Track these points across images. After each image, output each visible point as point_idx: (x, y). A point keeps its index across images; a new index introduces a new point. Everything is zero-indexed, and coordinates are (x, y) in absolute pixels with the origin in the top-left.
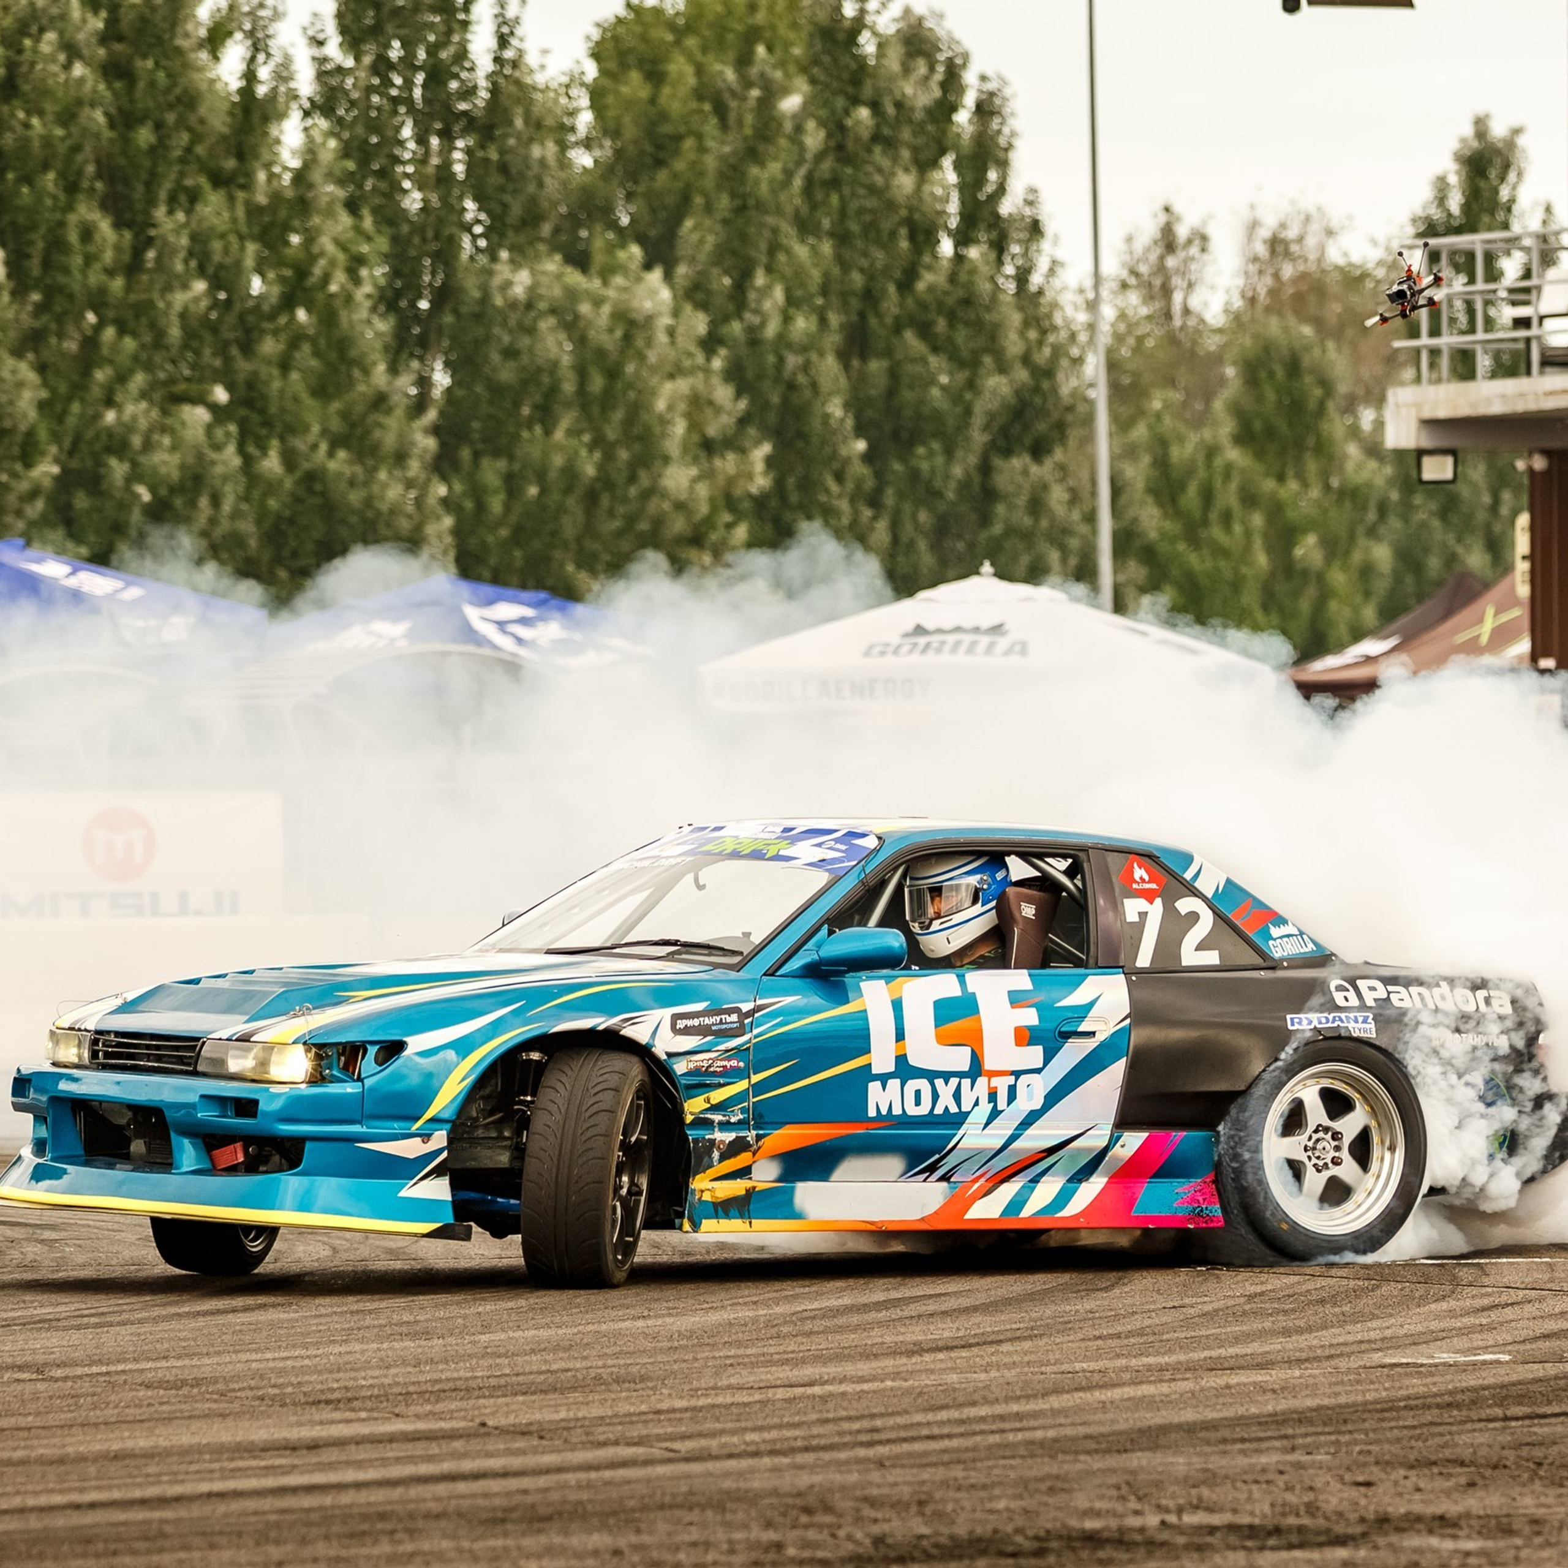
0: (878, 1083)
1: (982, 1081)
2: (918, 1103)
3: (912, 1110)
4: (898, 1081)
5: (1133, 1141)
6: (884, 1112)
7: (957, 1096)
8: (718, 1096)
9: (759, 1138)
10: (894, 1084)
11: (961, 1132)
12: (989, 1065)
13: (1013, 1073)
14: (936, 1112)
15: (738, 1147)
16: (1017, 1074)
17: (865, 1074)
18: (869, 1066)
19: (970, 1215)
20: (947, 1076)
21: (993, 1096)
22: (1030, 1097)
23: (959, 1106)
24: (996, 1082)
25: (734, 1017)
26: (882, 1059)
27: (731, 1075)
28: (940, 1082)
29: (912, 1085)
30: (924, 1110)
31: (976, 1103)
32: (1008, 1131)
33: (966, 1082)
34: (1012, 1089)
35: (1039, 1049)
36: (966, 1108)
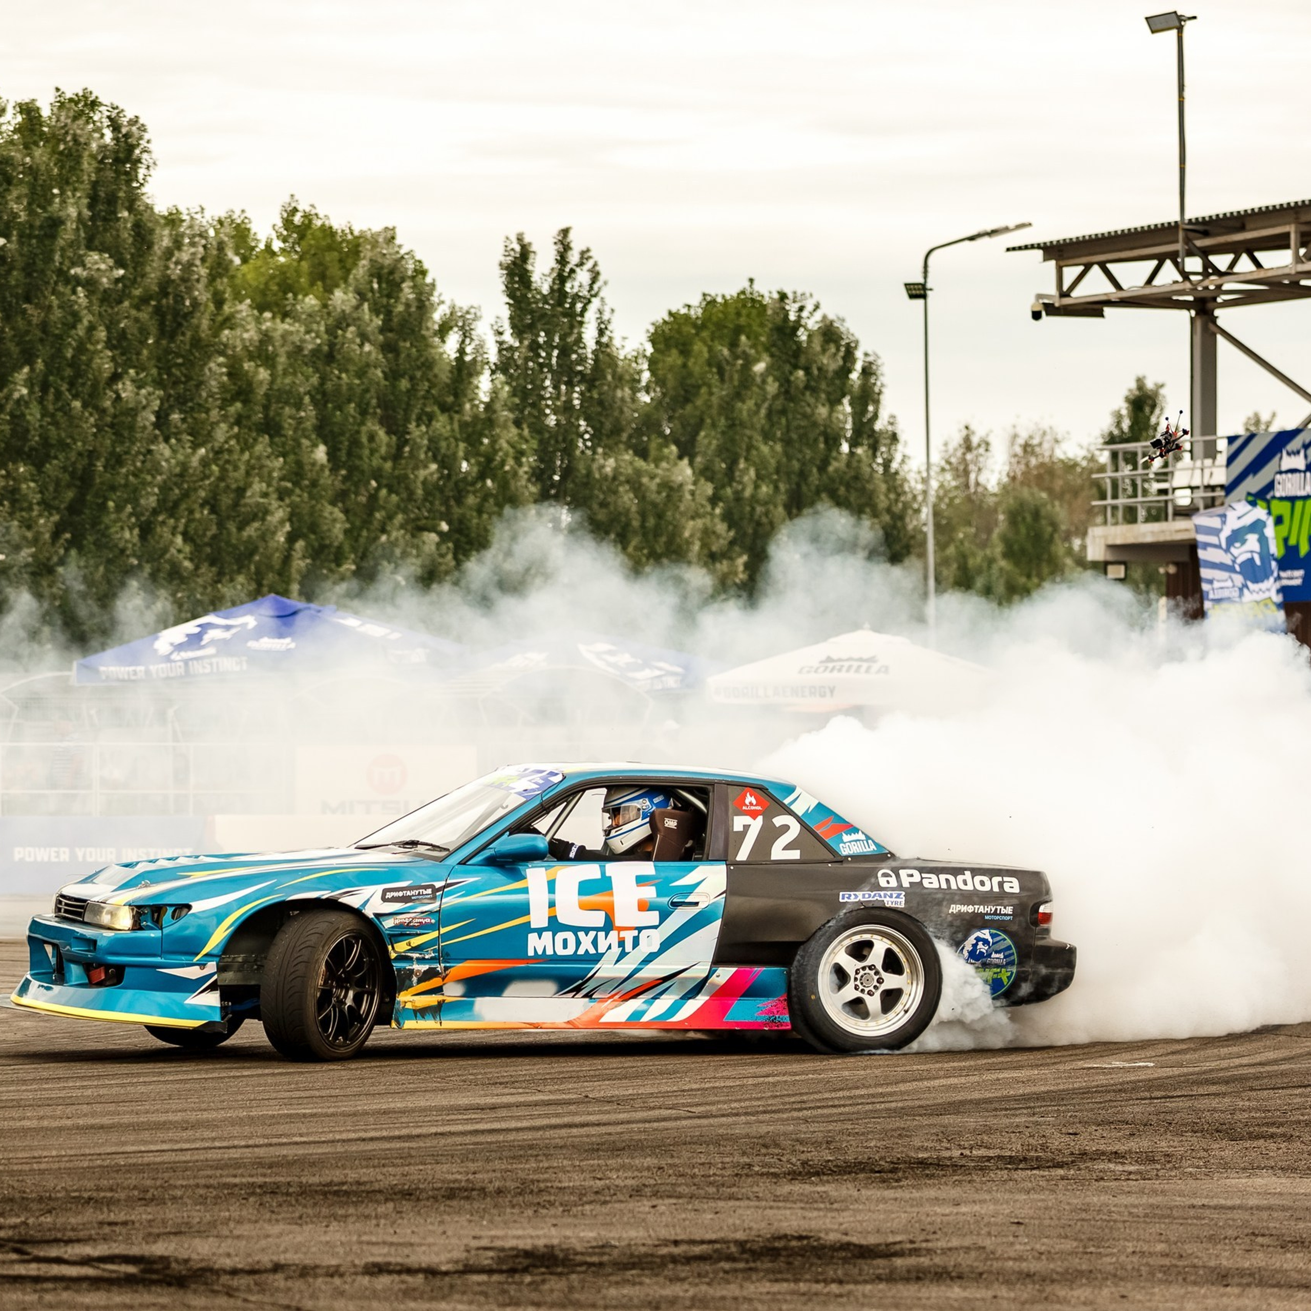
0: (536, 934)
1: (613, 935)
2: (565, 946)
4: (550, 933)
5: (725, 974)
6: (540, 952)
7: (595, 943)
8: (416, 941)
9: (446, 968)
10: (547, 935)
11: (598, 966)
12: (618, 923)
13: (636, 928)
14: (579, 953)
16: (640, 929)
17: (527, 928)
18: (528, 923)
19: (604, 1019)
20: (587, 930)
21: (621, 943)
22: (649, 945)
24: (623, 934)
25: (429, 891)
26: (538, 918)
27: (425, 928)
28: (581, 934)
29: (561, 936)
31: (610, 947)
32: (633, 967)
33: (602, 934)
34: (636, 938)
35: (656, 913)
36: (601, 951)
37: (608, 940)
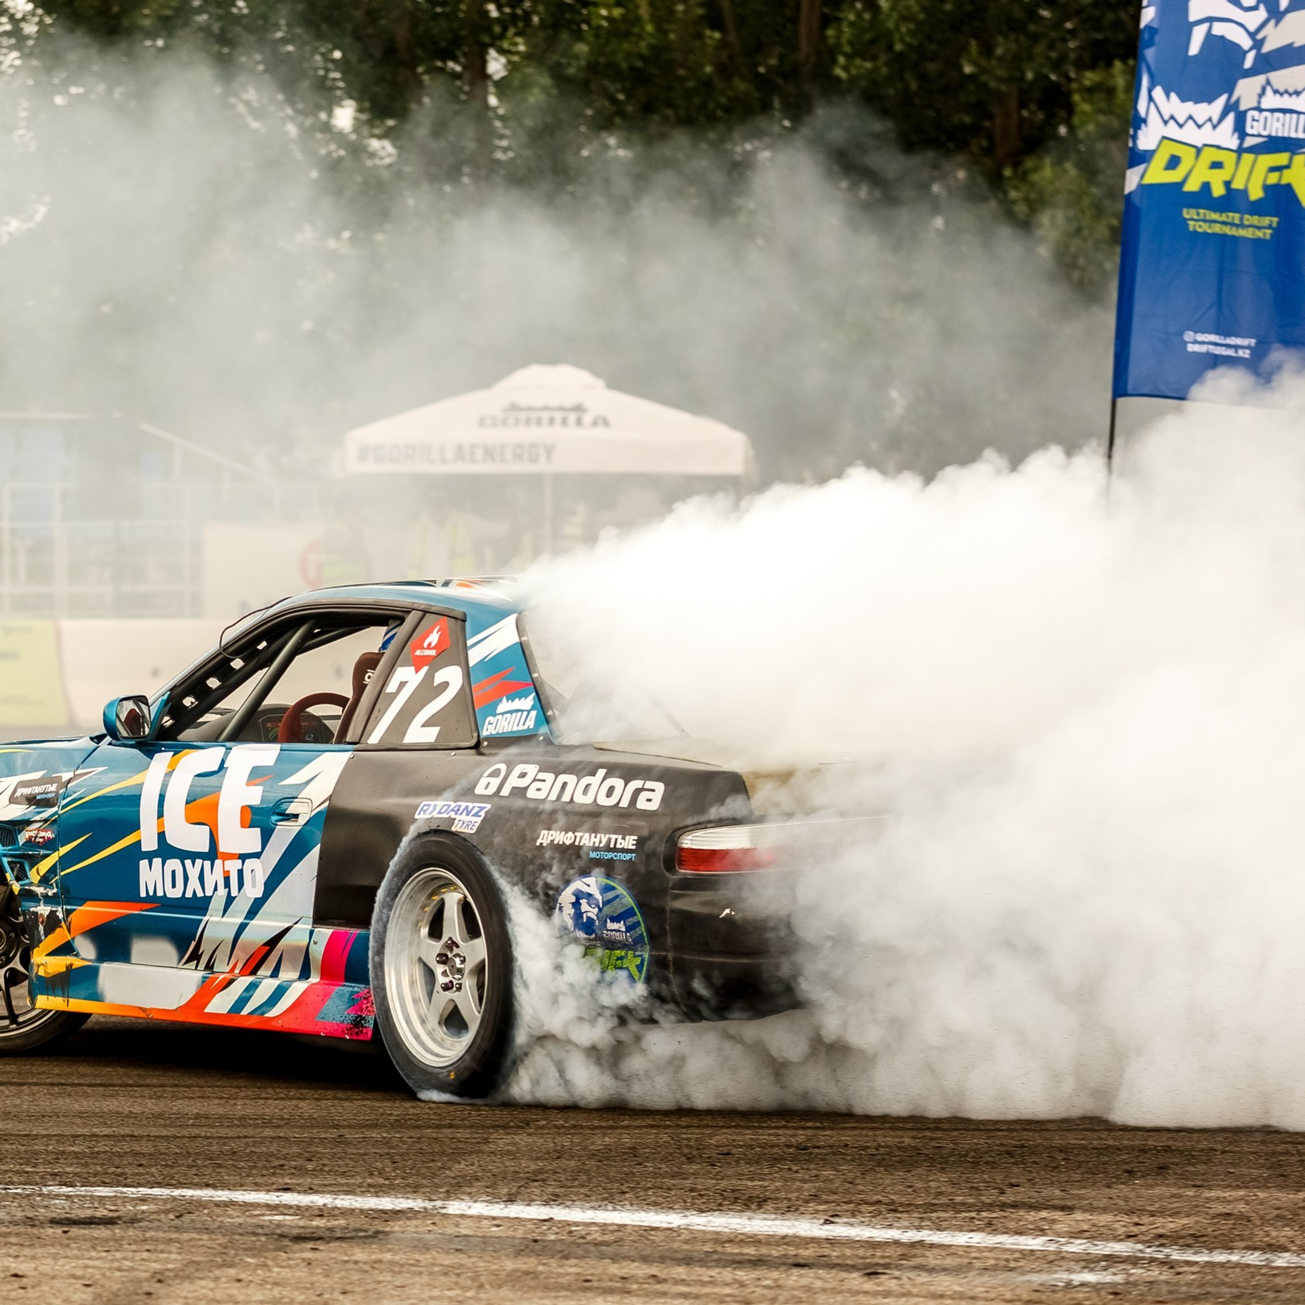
1: (218, 862)
2: (174, 884)
6: (151, 893)
7: (202, 878)
8: (44, 866)
9: (68, 913)
10: (157, 863)
11: (205, 919)
12: (223, 848)
13: (240, 856)
14: (187, 896)
15: (52, 923)
16: (243, 857)
17: (135, 853)
18: (139, 843)
19: (208, 1009)
20: (193, 857)
21: (227, 881)
22: (254, 886)
24: (229, 865)
25: (54, 787)
26: (147, 835)
27: (51, 845)
28: (188, 863)
29: (170, 865)
31: (216, 889)
32: (240, 920)
33: (207, 864)
34: (240, 873)
35: (257, 831)
36: (209, 893)
37: (214, 877)
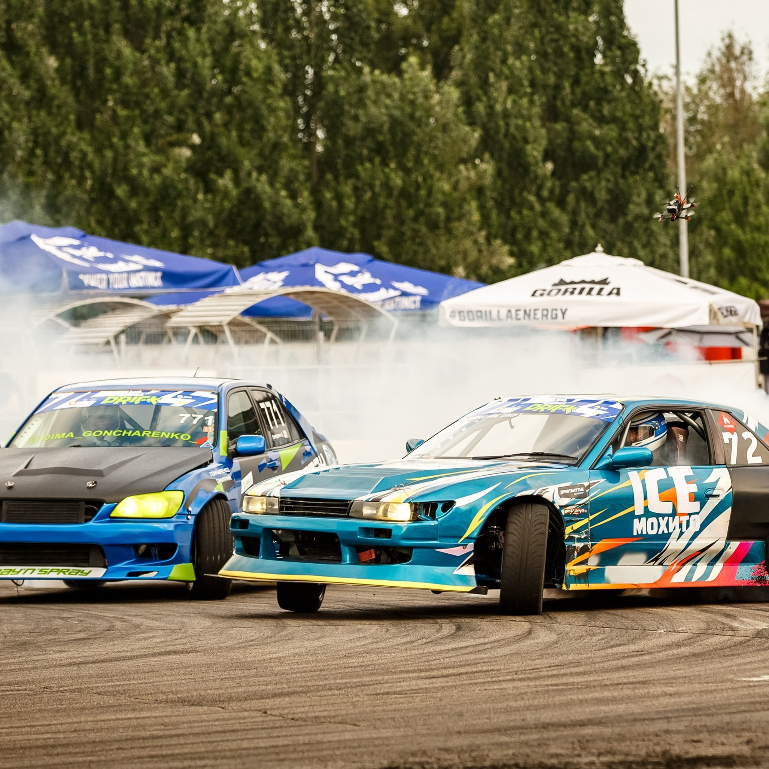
0: (637, 519)
1: (677, 518)
2: (652, 528)
3: (651, 532)
4: (645, 518)
5: (735, 545)
6: (640, 533)
7: (667, 525)
8: (576, 526)
9: (592, 545)
10: (643, 519)
11: (668, 542)
12: (679, 511)
13: (688, 514)
14: (659, 533)
15: (585, 550)
16: (690, 515)
17: (632, 516)
18: (634, 511)
19: (672, 581)
20: (663, 516)
21: (681, 526)
22: (695, 526)
23: (668, 530)
24: (681, 518)
25: (582, 489)
26: (639, 508)
27: (581, 516)
28: (660, 519)
29: (650, 520)
30: (654, 532)
31: (674, 529)
32: (687, 542)
33: (671, 519)
34: (688, 522)
35: (698, 503)
36: (670, 531)
37: (674, 523)
